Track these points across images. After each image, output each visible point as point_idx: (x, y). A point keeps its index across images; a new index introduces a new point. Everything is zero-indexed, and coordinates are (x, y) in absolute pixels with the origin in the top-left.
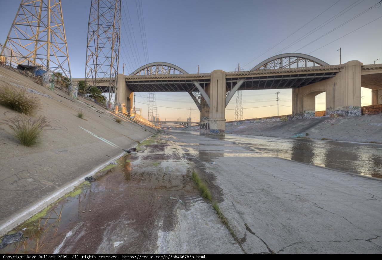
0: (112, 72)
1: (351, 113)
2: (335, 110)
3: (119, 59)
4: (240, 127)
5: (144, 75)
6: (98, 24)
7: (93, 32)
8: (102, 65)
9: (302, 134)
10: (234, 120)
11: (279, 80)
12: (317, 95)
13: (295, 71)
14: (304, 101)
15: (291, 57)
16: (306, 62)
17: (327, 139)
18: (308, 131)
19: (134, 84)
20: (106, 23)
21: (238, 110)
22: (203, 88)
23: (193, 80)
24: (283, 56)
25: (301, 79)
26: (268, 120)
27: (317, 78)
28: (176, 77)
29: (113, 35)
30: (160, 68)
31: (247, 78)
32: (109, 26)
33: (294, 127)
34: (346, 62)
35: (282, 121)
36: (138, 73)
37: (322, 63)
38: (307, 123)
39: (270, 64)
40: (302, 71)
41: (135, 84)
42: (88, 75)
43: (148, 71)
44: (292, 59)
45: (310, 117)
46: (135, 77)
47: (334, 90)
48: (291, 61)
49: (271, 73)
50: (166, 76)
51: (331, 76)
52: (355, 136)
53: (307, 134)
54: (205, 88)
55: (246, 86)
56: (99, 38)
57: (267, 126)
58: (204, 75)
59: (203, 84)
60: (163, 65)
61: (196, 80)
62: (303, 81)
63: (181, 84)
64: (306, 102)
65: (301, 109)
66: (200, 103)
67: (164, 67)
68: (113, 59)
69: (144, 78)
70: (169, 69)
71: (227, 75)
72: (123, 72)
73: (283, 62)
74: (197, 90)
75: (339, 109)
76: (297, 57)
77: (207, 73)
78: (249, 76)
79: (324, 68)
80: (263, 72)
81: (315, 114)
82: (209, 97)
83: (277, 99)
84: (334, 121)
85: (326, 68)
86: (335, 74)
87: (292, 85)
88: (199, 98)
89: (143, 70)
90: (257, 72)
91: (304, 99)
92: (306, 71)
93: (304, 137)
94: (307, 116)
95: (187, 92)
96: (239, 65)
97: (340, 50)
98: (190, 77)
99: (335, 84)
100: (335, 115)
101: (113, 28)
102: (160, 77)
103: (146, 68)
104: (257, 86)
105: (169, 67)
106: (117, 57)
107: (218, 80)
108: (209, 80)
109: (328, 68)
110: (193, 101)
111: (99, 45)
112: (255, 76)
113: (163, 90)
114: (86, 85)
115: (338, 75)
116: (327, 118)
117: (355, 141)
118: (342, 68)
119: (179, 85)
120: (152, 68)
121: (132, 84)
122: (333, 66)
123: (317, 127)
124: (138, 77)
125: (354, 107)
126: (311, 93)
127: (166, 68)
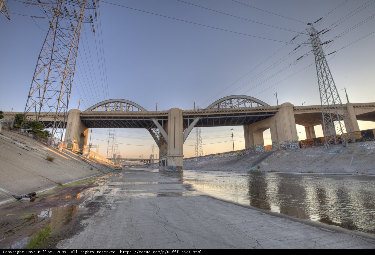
0: (59, 106)
1: (292, 146)
2: (279, 144)
3: (71, 93)
4: (200, 163)
5: (101, 111)
6: (51, 59)
7: (44, 65)
8: (50, 99)
9: (254, 168)
10: (195, 156)
11: (231, 118)
12: (264, 131)
13: (243, 111)
14: (254, 136)
15: (239, 98)
16: (251, 103)
17: (275, 171)
18: (259, 165)
19: (89, 120)
20: (59, 58)
21: (198, 146)
22: (161, 125)
23: (151, 117)
24: (232, 98)
25: (249, 118)
26: (226, 155)
27: (261, 116)
28: (135, 114)
29: (65, 70)
30: (119, 104)
31: (203, 116)
32: (63, 62)
33: (247, 161)
34: (282, 104)
35: (238, 155)
36: (95, 109)
37: (264, 104)
38: (258, 156)
39: (223, 104)
40: (249, 110)
41: (91, 120)
42: (30, 108)
43: (106, 107)
44: (240, 100)
45: (261, 151)
46: (91, 112)
47: (276, 127)
48: (239, 102)
49: (223, 111)
50: (124, 113)
51: (272, 115)
52: (296, 167)
53: (259, 168)
54: (163, 124)
55: (202, 123)
56: (50, 72)
57: (225, 161)
58: (162, 112)
59: (161, 121)
60: (122, 102)
61: (154, 117)
62: (251, 119)
63: (139, 120)
64: (256, 137)
65: (252, 144)
66: (159, 139)
67: (123, 103)
68: (62, 93)
69: (100, 114)
70: (128, 105)
71: (183, 113)
72: (79, 107)
73: (233, 102)
74: (155, 127)
75: (282, 143)
76: (243, 98)
77: (165, 111)
78: (204, 114)
79: (266, 108)
80: (216, 110)
81: (264, 148)
82: (167, 134)
83: (232, 135)
84: (279, 154)
85: (267, 108)
86: (275, 113)
87: (242, 123)
88: (158, 134)
89: (100, 106)
90: (211, 110)
91: (254, 135)
92: (252, 110)
93: (256, 170)
94: (258, 150)
95: (146, 128)
96: (195, 104)
97: (276, 94)
98: (148, 114)
99: (276, 122)
100: (280, 148)
101: (66, 64)
102: (118, 113)
103: (104, 104)
104: (213, 123)
105: (128, 104)
106: (68, 92)
107: (175, 117)
108: (167, 117)
109: (268, 108)
110: (152, 138)
111: (50, 79)
112: (210, 114)
113: (121, 126)
114: (24, 119)
115: (277, 114)
116: (274, 152)
117: (297, 172)
118: (279, 108)
119: (137, 122)
120: (111, 104)
121: (88, 119)
122: (272, 106)
123: (267, 160)
124: (94, 113)
125: (293, 141)
126: (259, 129)
127: (125, 105)
